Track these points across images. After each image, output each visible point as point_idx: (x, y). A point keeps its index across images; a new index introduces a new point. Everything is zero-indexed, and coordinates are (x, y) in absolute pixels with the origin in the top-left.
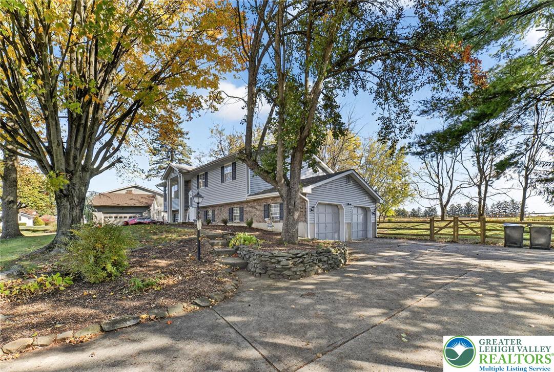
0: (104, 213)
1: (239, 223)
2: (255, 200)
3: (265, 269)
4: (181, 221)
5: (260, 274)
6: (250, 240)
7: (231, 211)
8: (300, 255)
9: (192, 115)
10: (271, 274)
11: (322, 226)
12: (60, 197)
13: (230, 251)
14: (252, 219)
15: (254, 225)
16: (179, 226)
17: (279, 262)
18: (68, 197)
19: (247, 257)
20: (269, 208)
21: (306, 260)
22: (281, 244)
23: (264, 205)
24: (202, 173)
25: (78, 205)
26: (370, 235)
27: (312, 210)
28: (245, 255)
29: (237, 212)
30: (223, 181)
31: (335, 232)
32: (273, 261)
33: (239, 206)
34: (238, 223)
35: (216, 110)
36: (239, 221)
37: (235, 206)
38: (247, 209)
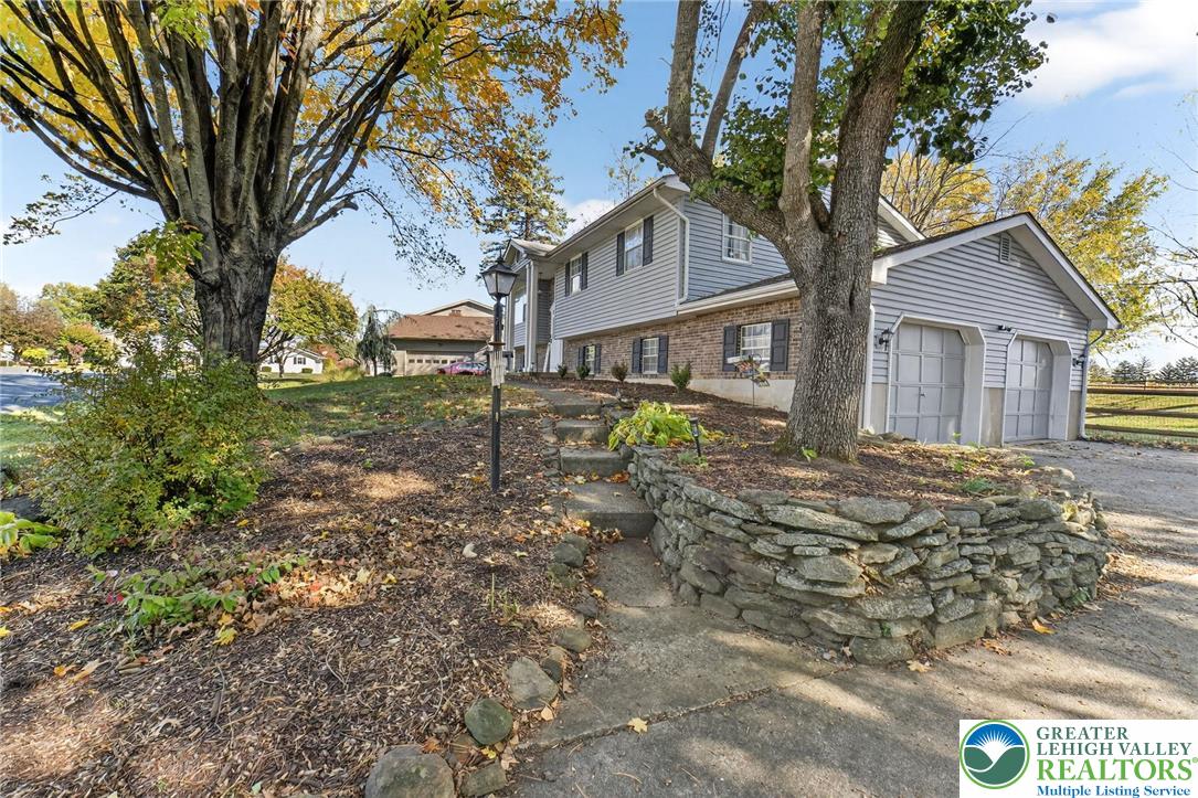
0: (409, 352)
1: (656, 376)
2: (700, 316)
3: (723, 575)
4: (528, 370)
5: (698, 591)
6: (672, 430)
7: (639, 348)
8: (908, 531)
9: (555, 111)
10: (748, 607)
11: (908, 395)
12: (204, 292)
13: (605, 461)
14: (689, 367)
15: (693, 385)
16: (525, 382)
17: (790, 558)
18: (219, 293)
19: (656, 493)
20: (738, 338)
21: (938, 560)
22: (789, 452)
23: (726, 330)
24: (575, 256)
25: (245, 314)
26: (1061, 429)
27: (881, 341)
28: (648, 485)
29: (652, 349)
30: (620, 270)
31: (949, 416)
32: (761, 546)
33: (658, 333)
34: (652, 376)
35: (610, 82)
36: (655, 372)
37: (649, 333)
38: (678, 340)
